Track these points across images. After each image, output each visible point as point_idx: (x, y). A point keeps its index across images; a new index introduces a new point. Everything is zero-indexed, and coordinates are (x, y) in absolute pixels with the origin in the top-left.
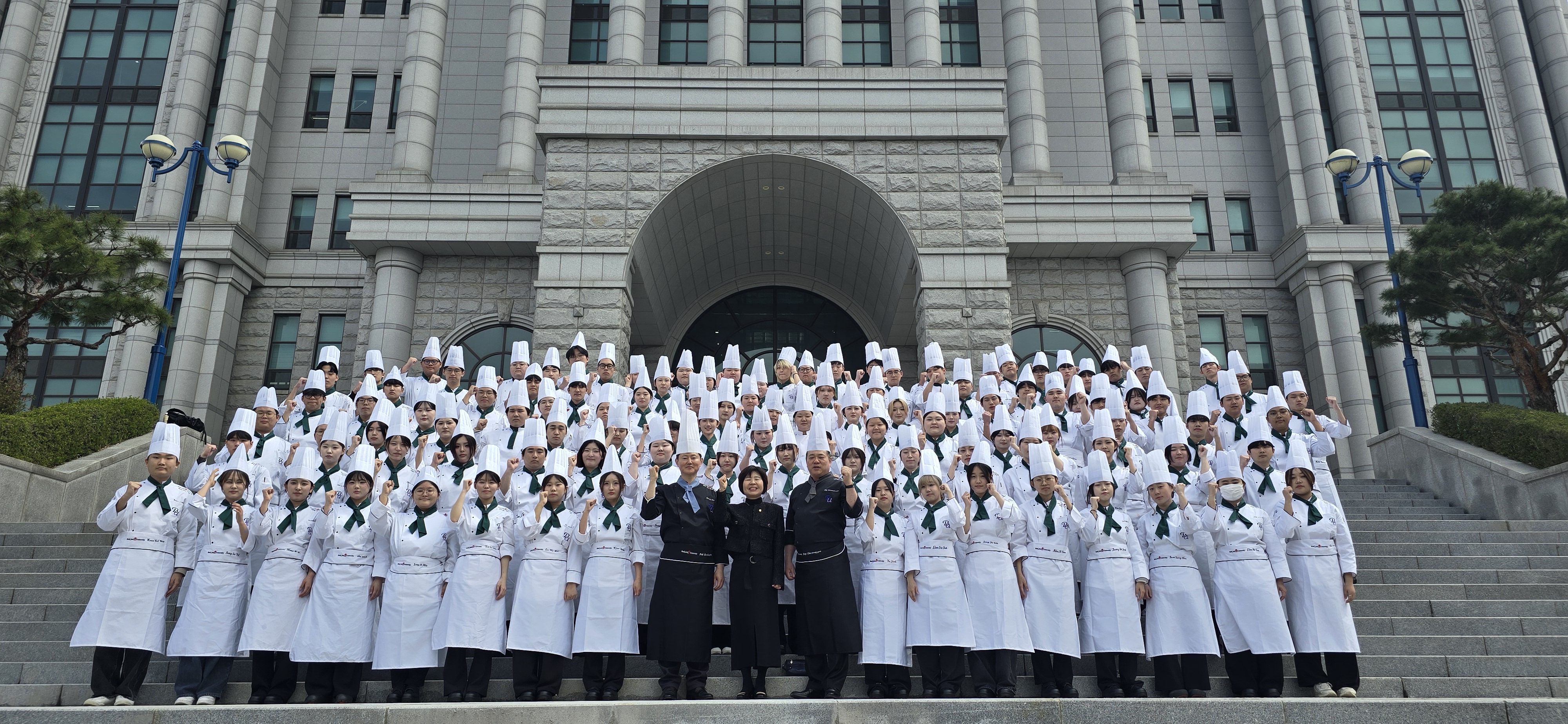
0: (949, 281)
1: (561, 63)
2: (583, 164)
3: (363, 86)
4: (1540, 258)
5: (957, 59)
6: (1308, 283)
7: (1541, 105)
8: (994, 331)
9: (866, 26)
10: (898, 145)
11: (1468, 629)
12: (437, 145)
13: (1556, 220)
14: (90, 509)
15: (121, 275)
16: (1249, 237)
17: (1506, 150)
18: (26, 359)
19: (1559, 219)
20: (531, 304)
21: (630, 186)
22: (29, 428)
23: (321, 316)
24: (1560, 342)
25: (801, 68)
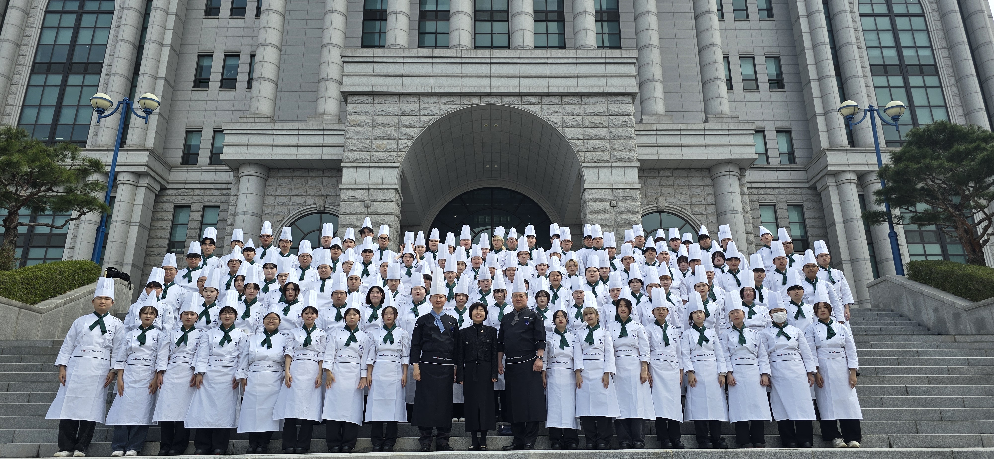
0: (602, 184)
1: (357, 47)
2: (370, 111)
3: (231, 62)
4: (973, 168)
5: (607, 44)
6: (828, 184)
7: (974, 72)
8: (631, 216)
9: (549, 23)
10: (569, 98)
11: (930, 404)
12: (278, 98)
13: (983, 145)
14: (57, 331)
15: (78, 182)
16: (791, 155)
17: (952, 100)
18: (17, 235)
19: (985, 144)
20: (338, 199)
21: (400, 124)
22: (18, 280)
23: (204, 207)
24: (987, 221)
25: (508, 50)
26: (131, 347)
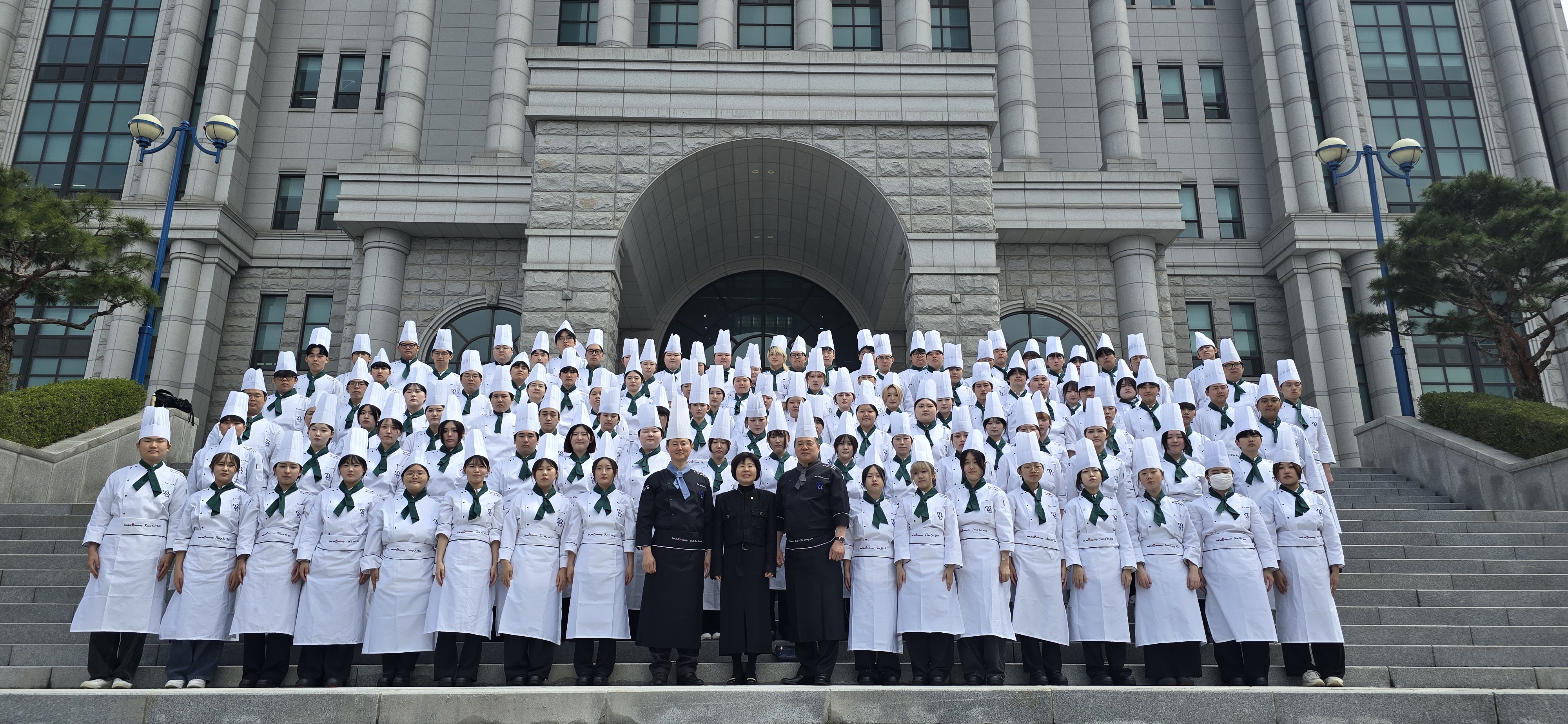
0: (938, 266)
1: (551, 44)
2: (572, 147)
3: (350, 66)
4: (1528, 248)
5: (948, 43)
6: (1295, 271)
7: (1530, 95)
8: (983, 317)
9: (857, 9)
10: (888, 130)
11: (1454, 619)
12: (425, 126)
13: (1545, 210)
14: (78, 490)
15: (109, 255)
16: (1237, 225)
17: (1494, 139)
18: (13, 338)
19: (1548, 210)
20: (519, 287)
21: (619, 169)
22: (16, 409)
23: (308, 297)
24: (1547, 332)
25: (791, 52)
26: (197, 518)
